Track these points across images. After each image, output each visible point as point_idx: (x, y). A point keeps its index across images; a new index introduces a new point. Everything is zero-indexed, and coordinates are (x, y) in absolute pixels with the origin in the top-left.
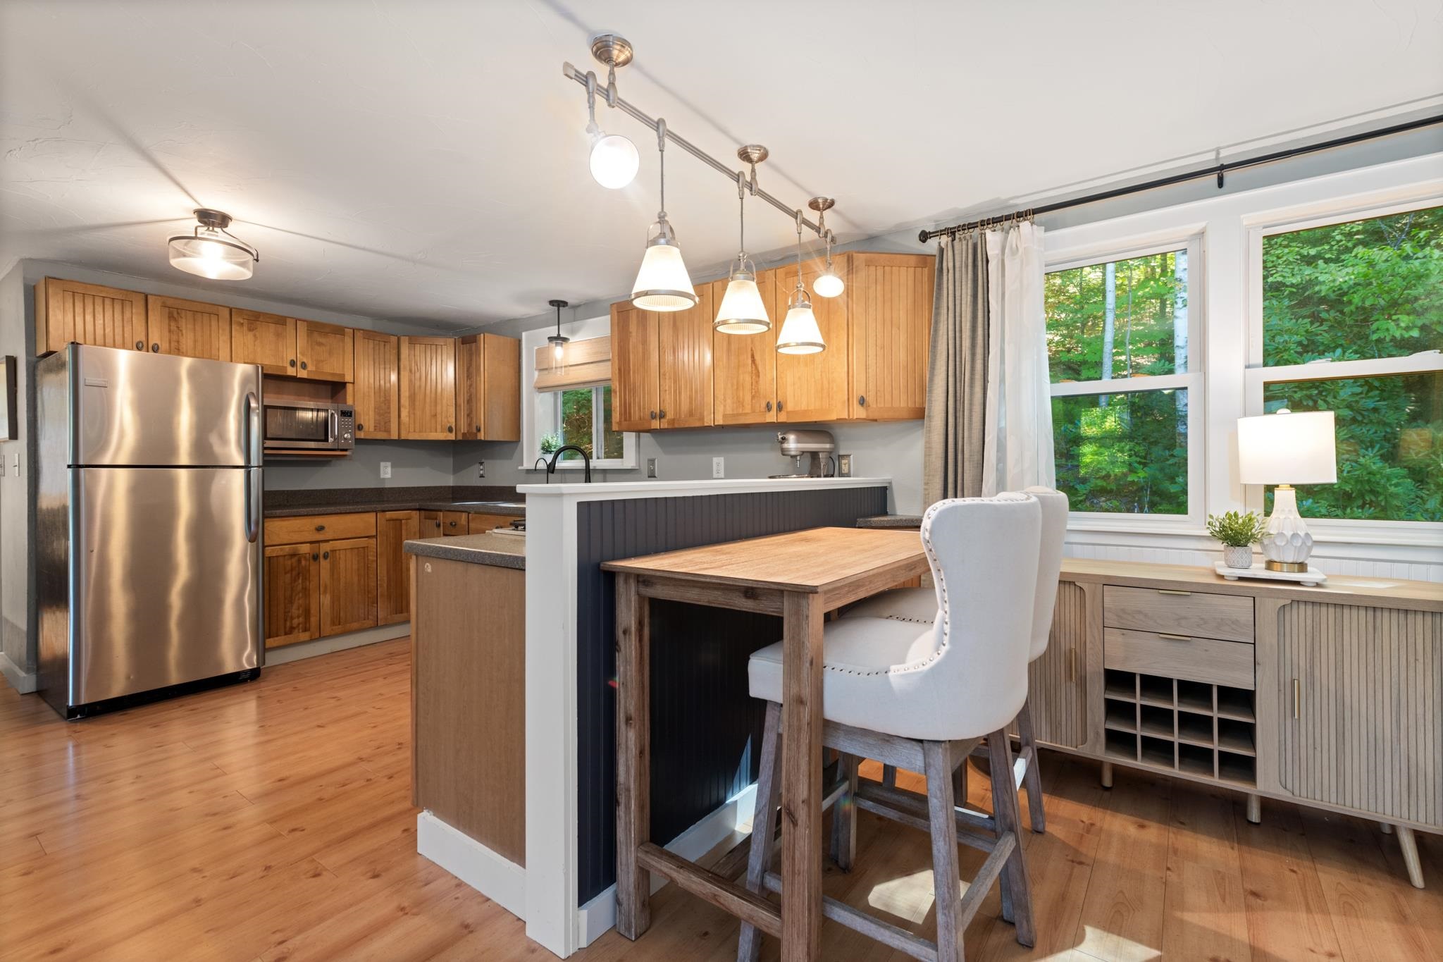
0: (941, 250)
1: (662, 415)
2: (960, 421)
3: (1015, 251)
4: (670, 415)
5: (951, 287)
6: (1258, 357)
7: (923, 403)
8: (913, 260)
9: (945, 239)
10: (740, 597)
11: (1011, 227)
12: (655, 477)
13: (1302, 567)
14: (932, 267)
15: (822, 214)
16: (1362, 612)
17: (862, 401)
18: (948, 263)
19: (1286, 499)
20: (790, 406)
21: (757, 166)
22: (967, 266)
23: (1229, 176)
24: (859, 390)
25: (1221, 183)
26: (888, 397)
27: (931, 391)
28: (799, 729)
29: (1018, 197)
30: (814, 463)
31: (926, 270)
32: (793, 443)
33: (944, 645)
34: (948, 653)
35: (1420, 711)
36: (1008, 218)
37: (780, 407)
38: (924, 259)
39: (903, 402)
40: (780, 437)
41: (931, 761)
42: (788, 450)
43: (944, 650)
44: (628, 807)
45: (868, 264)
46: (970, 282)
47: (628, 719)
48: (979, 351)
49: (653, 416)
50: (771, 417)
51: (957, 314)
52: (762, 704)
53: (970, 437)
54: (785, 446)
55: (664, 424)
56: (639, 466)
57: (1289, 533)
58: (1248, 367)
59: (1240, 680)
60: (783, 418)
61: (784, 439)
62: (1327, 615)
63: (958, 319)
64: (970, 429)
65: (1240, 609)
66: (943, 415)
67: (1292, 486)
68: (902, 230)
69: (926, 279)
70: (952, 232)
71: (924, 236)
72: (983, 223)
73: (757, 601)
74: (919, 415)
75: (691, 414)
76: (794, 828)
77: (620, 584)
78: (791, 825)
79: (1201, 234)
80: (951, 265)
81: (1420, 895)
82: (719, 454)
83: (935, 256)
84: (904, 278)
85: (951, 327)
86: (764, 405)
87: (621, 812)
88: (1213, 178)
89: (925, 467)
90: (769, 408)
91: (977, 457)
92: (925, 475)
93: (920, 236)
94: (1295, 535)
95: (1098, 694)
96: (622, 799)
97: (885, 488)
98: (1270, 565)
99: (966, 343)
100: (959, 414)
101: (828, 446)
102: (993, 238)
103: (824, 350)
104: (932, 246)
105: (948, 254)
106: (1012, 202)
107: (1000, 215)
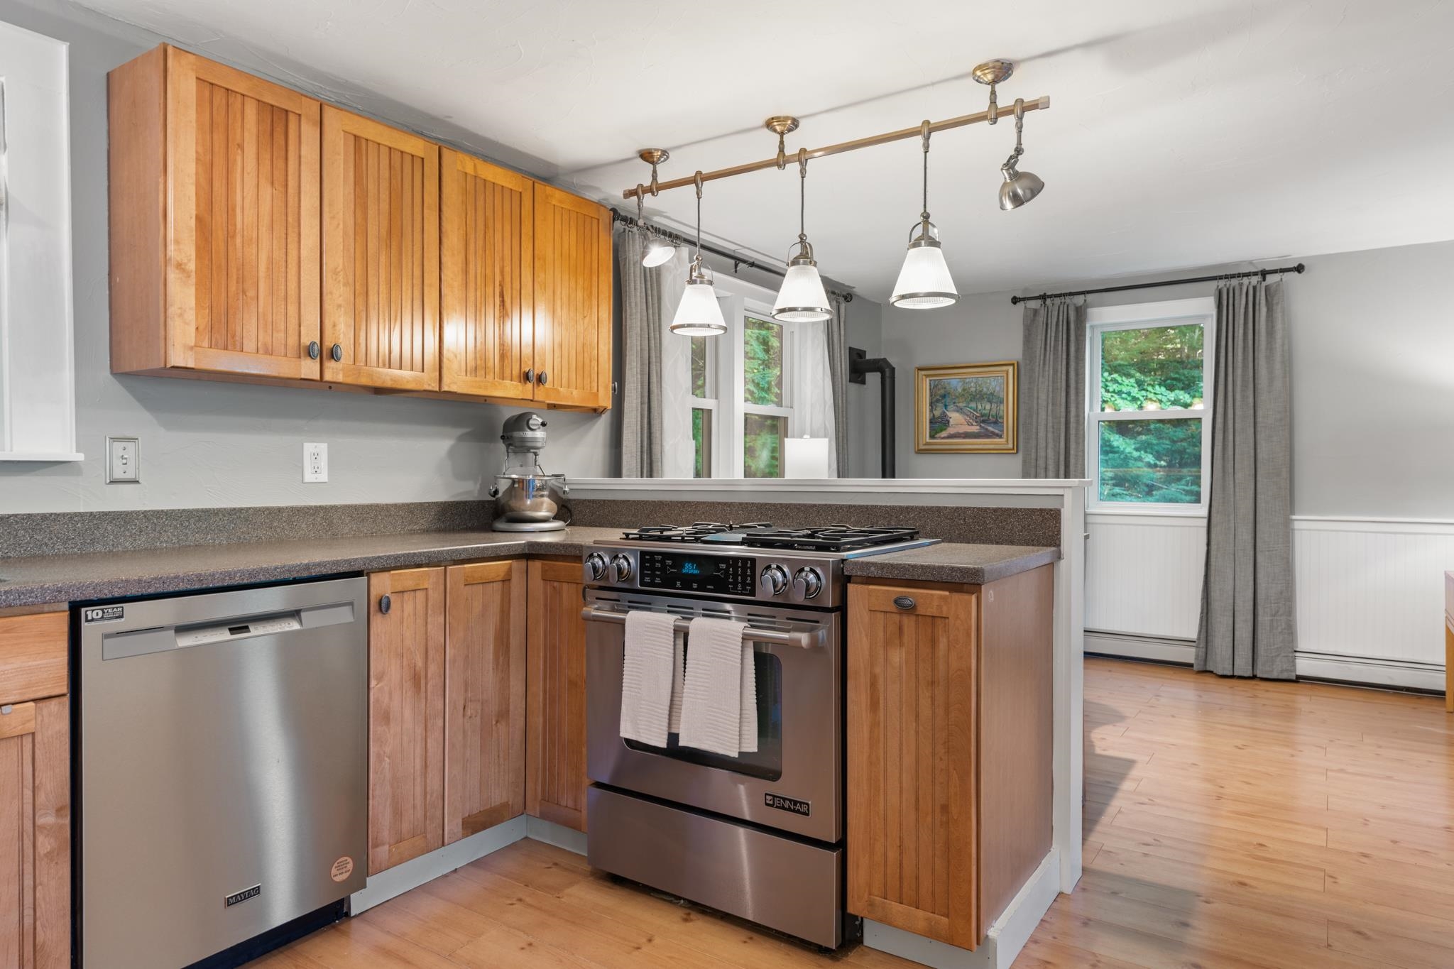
23: (739, 265)
56: (81, 452)
82: (318, 437)
88: (734, 263)
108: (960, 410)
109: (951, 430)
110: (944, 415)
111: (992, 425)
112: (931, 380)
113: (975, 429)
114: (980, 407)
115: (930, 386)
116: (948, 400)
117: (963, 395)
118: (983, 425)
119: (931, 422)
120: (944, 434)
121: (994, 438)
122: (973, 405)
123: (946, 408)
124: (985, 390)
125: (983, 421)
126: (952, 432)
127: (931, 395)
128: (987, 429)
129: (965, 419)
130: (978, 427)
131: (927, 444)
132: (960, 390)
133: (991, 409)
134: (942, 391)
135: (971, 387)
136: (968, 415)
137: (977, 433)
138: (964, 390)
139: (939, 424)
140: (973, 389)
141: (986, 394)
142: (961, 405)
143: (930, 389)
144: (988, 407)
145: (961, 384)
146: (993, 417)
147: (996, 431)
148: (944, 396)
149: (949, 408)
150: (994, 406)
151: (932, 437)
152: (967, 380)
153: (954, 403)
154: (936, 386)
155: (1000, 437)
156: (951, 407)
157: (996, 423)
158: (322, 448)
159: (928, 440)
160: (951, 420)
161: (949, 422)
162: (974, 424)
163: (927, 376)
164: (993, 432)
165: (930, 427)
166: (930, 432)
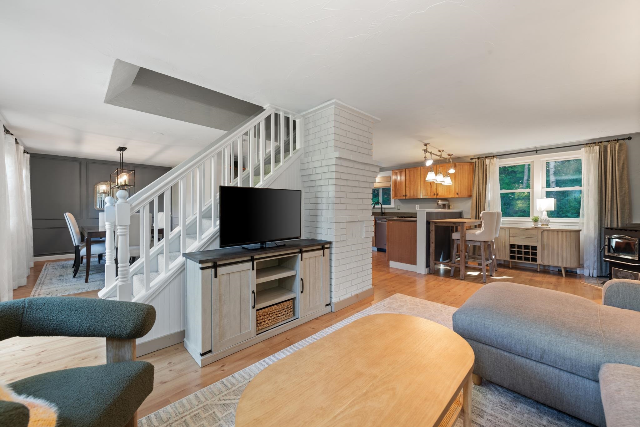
0: (476, 162)
1: (406, 196)
2: (480, 198)
3: (493, 164)
4: (408, 195)
5: (478, 170)
6: (545, 186)
7: (471, 193)
8: (469, 164)
9: (476, 160)
11: (492, 159)
13: (547, 225)
14: (473, 166)
15: (450, 156)
16: (555, 232)
17: (457, 194)
18: (477, 165)
19: (545, 213)
20: (440, 194)
21: (442, 153)
22: (482, 166)
23: (538, 152)
24: (457, 191)
25: (537, 152)
26: (463, 193)
27: (473, 192)
28: (463, 240)
29: (494, 152)
30: (444, 206)
31: (472, 166)
32: (440, 202)
35: (565, 247)
36: (491, 156)
37: (437, 195)
38: (471, 163)
39: (467, 194)
40: (437, 201)
41: (481, 244)
42: (439, 204)
43: (483, 230)
44: (432, 255)
45: (459, 165)
46: (482, 170)
47: (432, 243)
48: (484, 183)
49: (404, 196)
50: (435, 197)
51: (479, 176)
52: (454, 239)
53: (482, 201)
54: (438, 203)
55: (407, 198)
56: (395, 207)
57: (545, 219)
58: (542, 188)
59: (534, 244)
60: (438, 197)
61: (438, 201)
62: (550, 233)
64: (482, 200)
65: (534, 232)
66: (476, 197)
67: (546, 211)
68: (467, 157)
69: (472, 168)
70: (478, 158)
71: (472, 159)
72: (485, 157)
73: (454, 225)
74: (470, 196)
75: (413, 195)
76: (462, 253)
79: (533, 161)
80: (478, 165)
81: (564, 278)
82: (417, 204)
83: (474, 163)
84: (467, 167)
85: (478, 178)
86: (433, 194)
87: (431, 256)
88: (535, 152)
89: (471, 207)
90: (435, 195)
91: (484, 206)
92: (472, 209)
94: (546, 220)
95: (508, 249)
96: (431, 254)
97: (461, 212)
98: (542, 225)
99: (481, 182)
100: (480, 196)
101: (448, 203)
102: (488, 161)
103: (451, 184)
104: (474, 161)
105: (477, 163)
106: (492, 153)
107: (489, 156)
158: (418, 206)
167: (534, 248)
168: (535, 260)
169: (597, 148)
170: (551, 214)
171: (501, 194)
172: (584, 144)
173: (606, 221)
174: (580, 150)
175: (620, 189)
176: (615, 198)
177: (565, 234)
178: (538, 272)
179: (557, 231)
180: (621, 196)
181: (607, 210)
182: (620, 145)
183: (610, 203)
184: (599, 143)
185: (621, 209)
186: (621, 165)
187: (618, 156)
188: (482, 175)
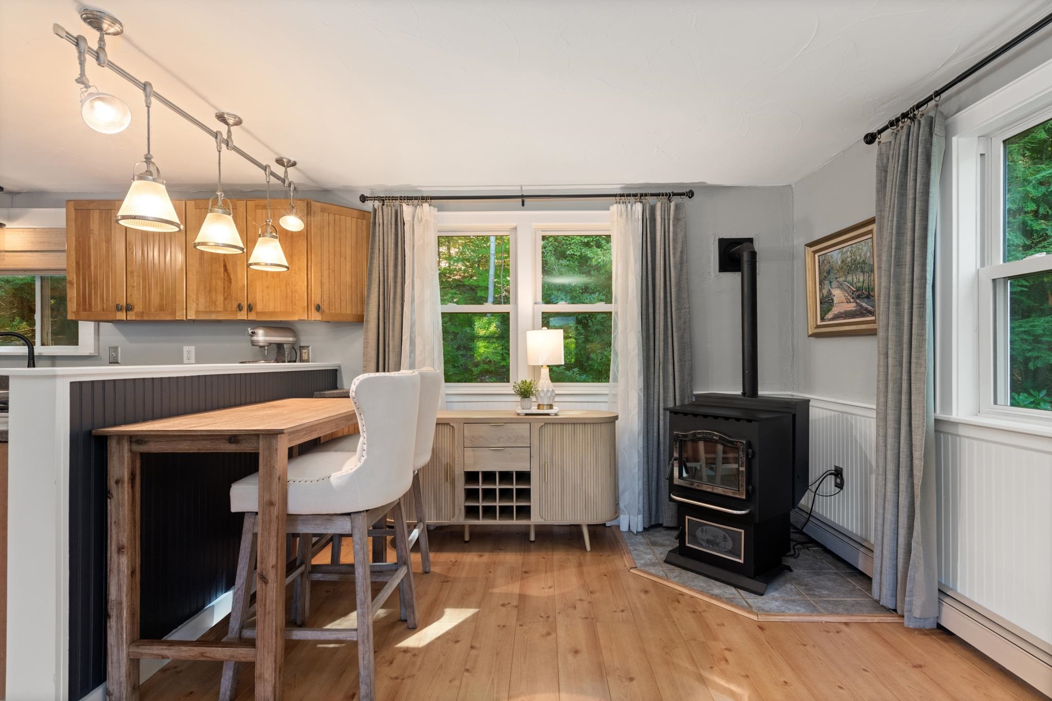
0: (375, 210)
1: (129, 308)
2: (387, 325)
3: (420, 220)
4: (138, 308)
5: (381, 236)
6: (540, 299)
7: (363, 311)
8: (355, 213)
9: (377, 204)
10: (225, 443)
11: (418, 205)
12: (118, 363)
13: (551, 407)
14: (369, 220)
15: (286, 170)
16: (570, 426)
17: (318, 308)
18: (379, 220)
19: (545, 372)
20: (259, 307)
21: (233, 129)
22: (391, 224)
23: (527, 201)
24: (316, 299)
25: (523, 204)
26: (337, 305)
27: (368, 304)
28: (270, 521)
29: (423, 187)
30: (279, 352)
31: (365, 222)
32: (261, 336)
33: (363, 456)
34: (366, 460)
35: (589, 470)
36: (416, 198)
37: (250, 308)
38: (363, 214)
39: (349, 310)
40: (250, 331)
41: (355, 524)
42: (258, 342)
43: (363, 459)
44: (119, 617)
45: (323, 210)
46: (393, 235)
47: (120, 549)
48: (399, 280)
49: (119, 308)
50: (242, 316)
51: (385, 254)
52: (241, 516)
53: (393, 336)
54: (255, 338)
55: (132, 316)
56: (99, 353)
57: (545, 390)
58: (536, 303)
59: (523, 467)
60: (252, 317)
61: (253, 333)
62: (558, 428)
63: (385, 258)
64: (393, 331)
65: (523, 429)
66: (376, 321)
67: (548, 366)
68: (349, 190)
69: (364, 227)
70: (382, 200)
71: (363, 199)
72: (401, 198)
73: (239, 444)
74: (360, 320)
75: (161, 308)
76: (266, 586)
77: (113, 445)
78: (264, 584)
79: (515, 228)
80: (381, 221)
81: (588, 554)
82: (189, 343)
83: (370, 213)
84: (349, 224)
85: (381, 263)
86: (235, 305)
87: (112, 623)
88: (519, 201)
89: (364, 356)
90: (240, 308)
91: (397, 350)
92: (364, 361)
93: (360, 197)
94: (548, 391)
95: (461, 486)
96: (113, 613)
97: (336, 370)
98: (539, 406)
99: (391, 274)
100: (387, 321)
101: (291, 339)
102: (407, 210)
103: (288, 270)
104: (369, 206)
105: (379, 214)
106: (419, 188)
107: (412, 196)
108: (840, 286)
109: (836, 310)
110: (830, 293)
111: (866, 300)
112: (819, 256)
113: (852, 307)
114: (855, 280)
115: (819, 262)
116: (832, 276)
117: (842, 268)
118: (858, 301)
119: (821, 303)
120: (830, 315)
121: (868, 316)
122: (850, 278)
123: (831, 286)
124: (858, 258)
125: (859, 297)
126: (836, 313)
127: (820, 273)
128: (861, 306)
129: (845, 296)
130: (854, 304)
131: (818, 327)
132: (839, 262)
133: (864, 281)
134: (827, 268)
135: (847, 257)
136: (846, 291)
137: (855, 311)
138: (843, 262)
139: (827, 303)
140: (849, 259)
141: (859, 263)
142: (841, 279)
143: (819, 266)
144: (861, 279)
145: (840, 255)
146: (865, 289)
147: (870, 308)
148: (829, 273)
149: (833, 284)
150: (866, 275)
151: (822, 319)
152: (845, 249)
153: (836, 278)
154: (823, 261)
155: (872, 313)
156: (835, 284)
157: (868, 297)
159: (819, 323)
160: (835, 299)
161: (833, 300)
162: (852, 300)
163: (815, 252)
164: (866, 309)
165: (821, 308)
166: (821, 314)
167: (524, 477)
168: (525, 512)
169: (638, 207)
170: (557, 374)
171: (443, 314)
172: (615, 196)
173: (656, 390)
174: (608, 209)
175: (678, 312)
176: (670, 332)
177: (589, 428)
178: (531, 541)
179: (574, 423)
180: (679, 328)
181: (657, 361)
182: (677, 207)
183: (662, 344)
184: (642, 195)
185: (680, 360)
186: (678, 254)
187: (674, 232)
188: (393, 253)
